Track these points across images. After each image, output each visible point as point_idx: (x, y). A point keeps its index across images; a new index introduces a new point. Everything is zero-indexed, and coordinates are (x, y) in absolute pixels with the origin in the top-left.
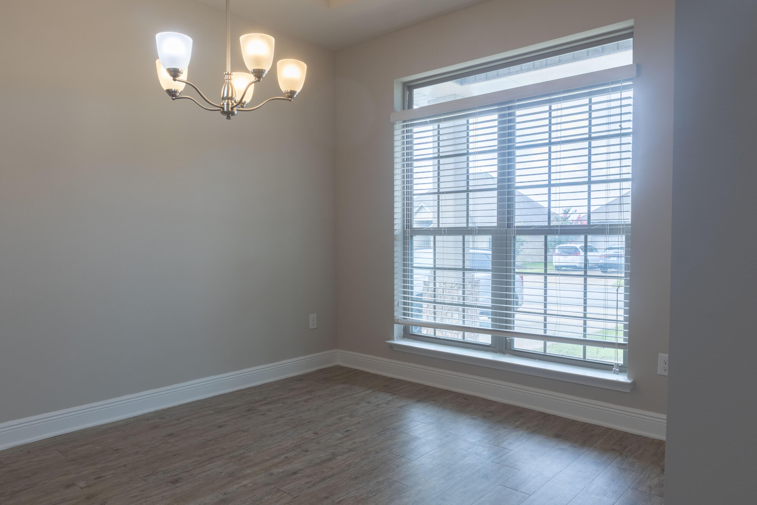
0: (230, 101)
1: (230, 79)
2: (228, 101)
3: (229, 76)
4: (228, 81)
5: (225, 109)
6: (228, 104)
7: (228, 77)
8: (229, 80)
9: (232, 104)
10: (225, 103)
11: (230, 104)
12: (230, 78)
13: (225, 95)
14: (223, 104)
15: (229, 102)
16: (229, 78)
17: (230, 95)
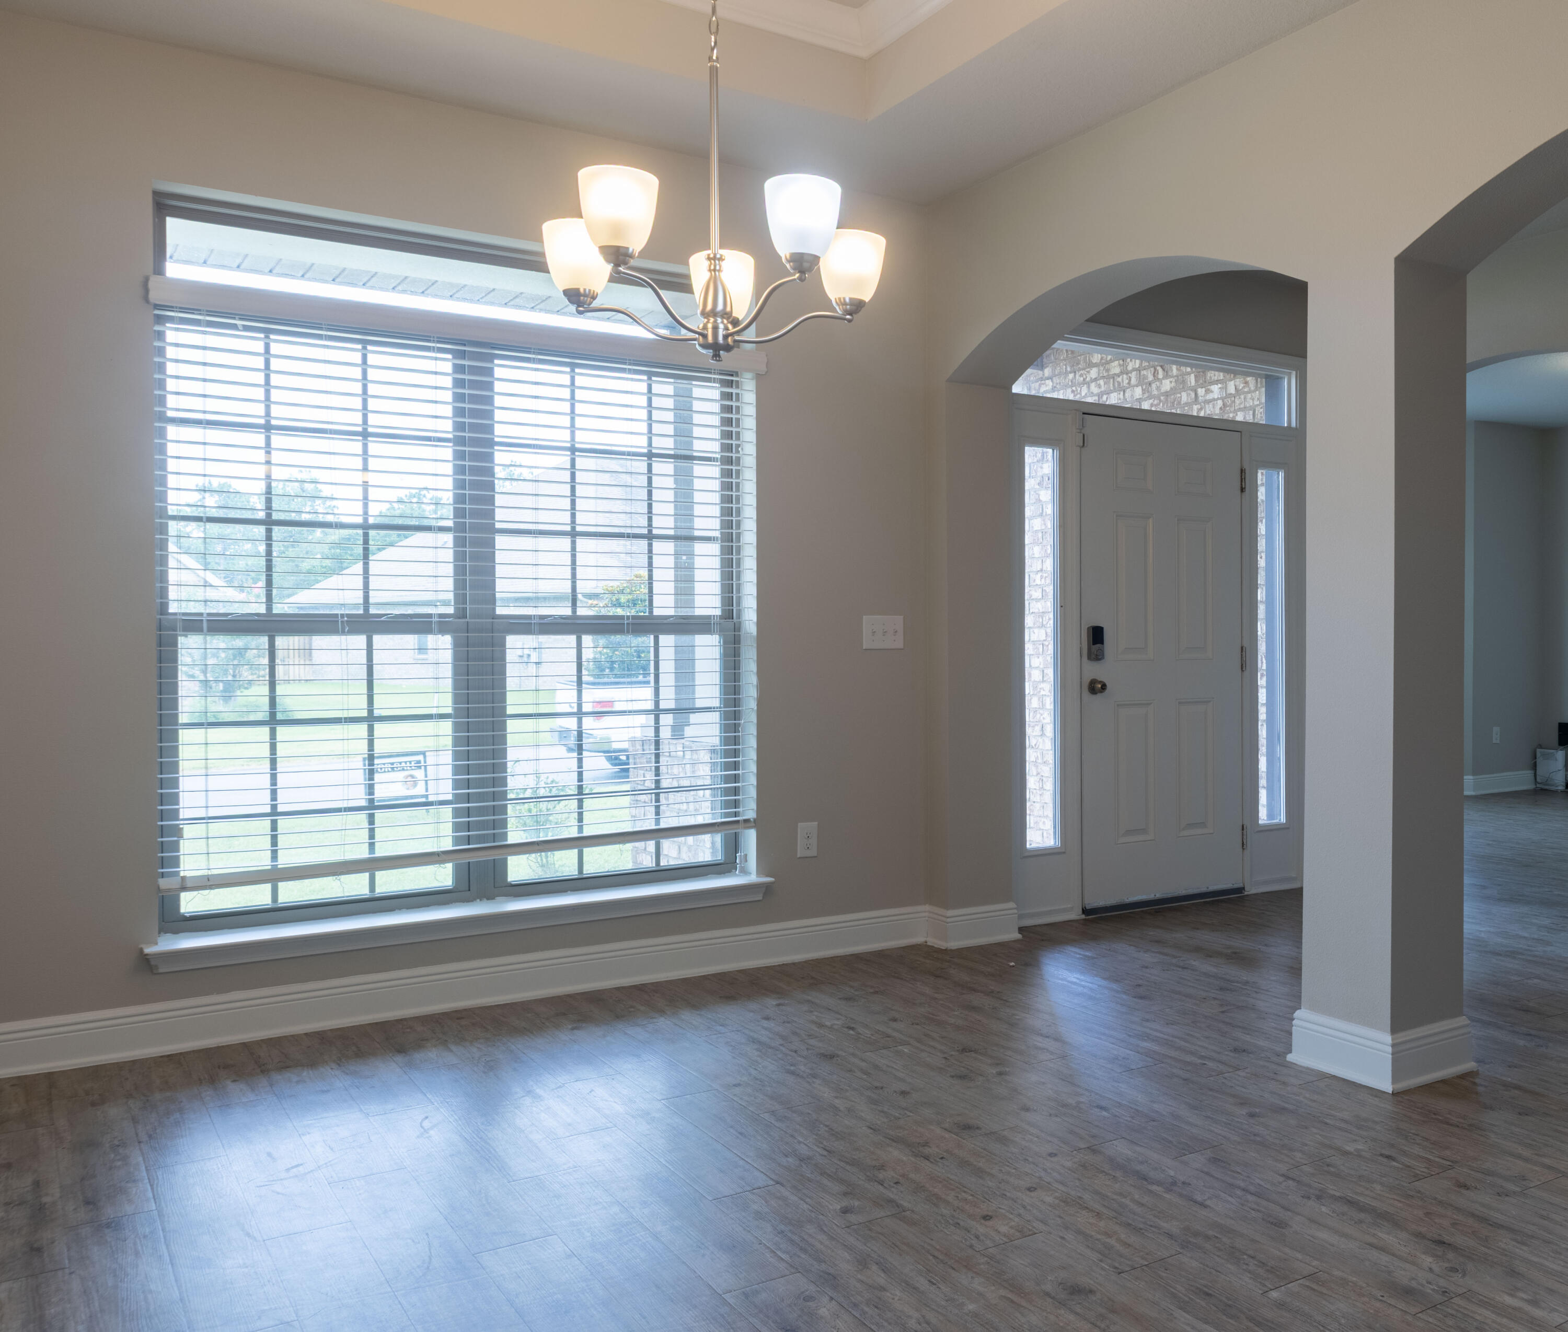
0: (719, 320)
1: (719, 271)
2: (715, 321)
3: (717, 262)
4: (715, 274)
5: (710, 339)
6: (715, 328)
7: (715, 266)
8: (717, 273)
9: (726, 329)
10: (710, 326)
11: (721, 326)
12: (720, 267)
13: (709, 307)
14: (705, 328)
15: (718, 324)
16: (718, 268)
17: (720, 307)
